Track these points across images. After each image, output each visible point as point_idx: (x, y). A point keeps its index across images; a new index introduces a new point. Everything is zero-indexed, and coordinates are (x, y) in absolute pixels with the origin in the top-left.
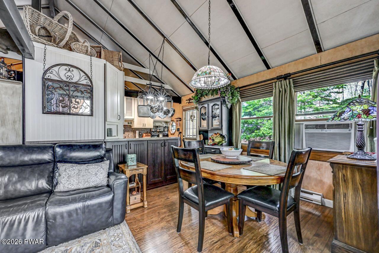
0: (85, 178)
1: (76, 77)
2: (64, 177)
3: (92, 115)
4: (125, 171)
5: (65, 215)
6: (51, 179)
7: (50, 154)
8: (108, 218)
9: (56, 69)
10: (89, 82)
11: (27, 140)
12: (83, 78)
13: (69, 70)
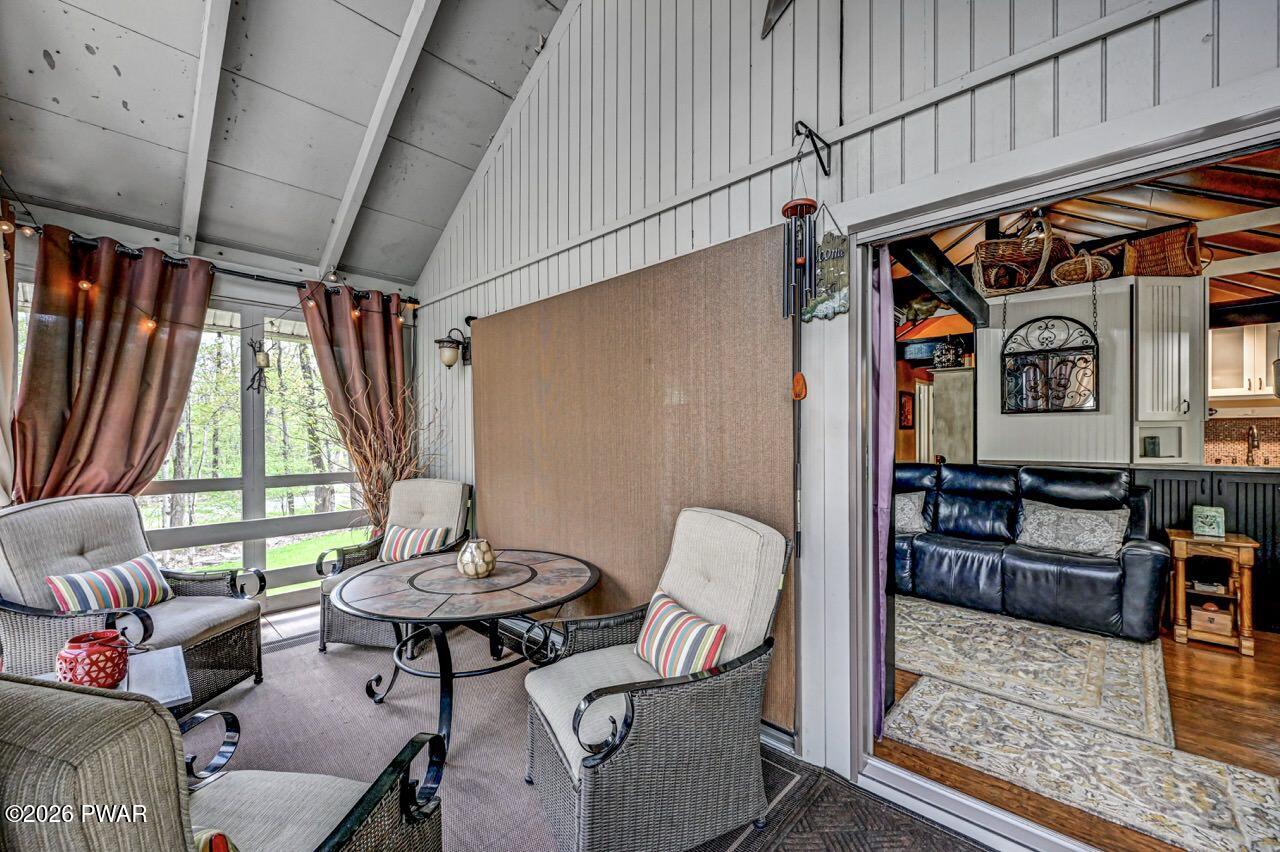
0: (1069, 532)
1: (1059, 335)
2: (1031, 523)
3: (1097, 409)
4: (1173, 541)
5: (1029, 575)
6: (1013, 524)
7: (1012, 482)
8: (1109, 613)
9: (1022, 332)
10: (1089, 340)
11: (979, 458)
12: (1076, 335)
13: (1047, 327)
